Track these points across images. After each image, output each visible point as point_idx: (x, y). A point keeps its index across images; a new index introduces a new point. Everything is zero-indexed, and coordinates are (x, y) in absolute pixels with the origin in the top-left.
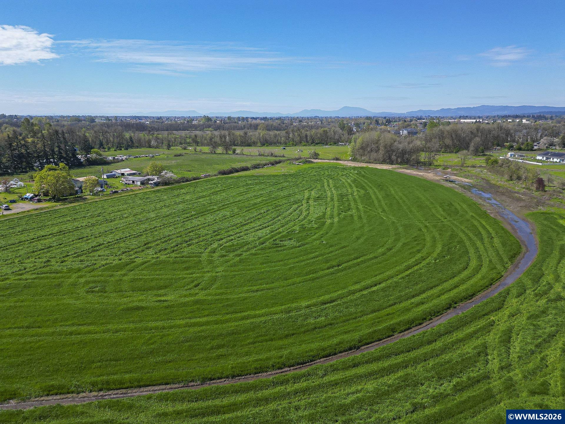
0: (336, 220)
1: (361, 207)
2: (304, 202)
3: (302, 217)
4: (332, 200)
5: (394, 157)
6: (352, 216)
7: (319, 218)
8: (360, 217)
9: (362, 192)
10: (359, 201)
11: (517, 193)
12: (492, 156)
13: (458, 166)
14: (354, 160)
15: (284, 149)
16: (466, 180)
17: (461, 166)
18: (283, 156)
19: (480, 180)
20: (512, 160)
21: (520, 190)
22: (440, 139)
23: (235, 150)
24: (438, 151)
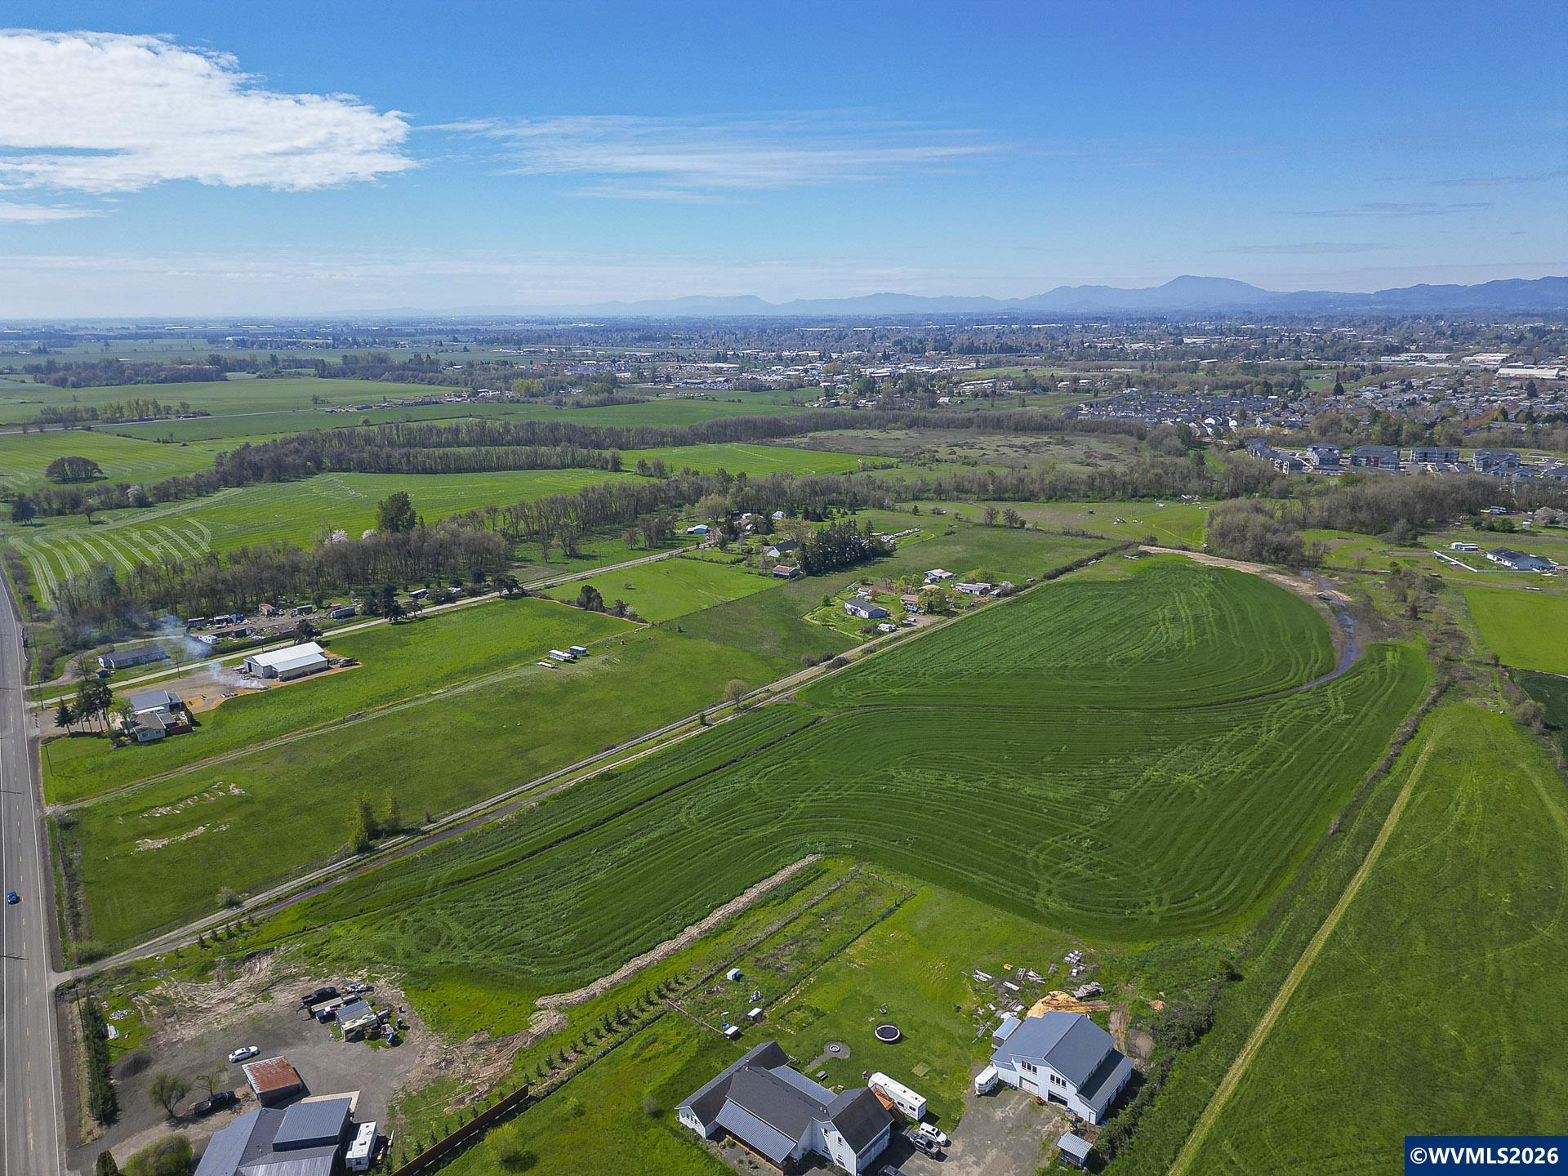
0: (1194, 643)
1: (1215, 632)
2: (1161, 623)
3: (1164, 640)
4: (1188, 622)
5: (1264, 553)
6: (1207, 640)
7: (1179, 641)
8: (1214, 642)
9: (1218, 613)
10: (1214, 624)
11: (1386, 620)
12: (1425, 547)
13: (1352, 572)
14: (1208, 551)
15: (1092, 512)
16: (1346, 598)
17: (1357, 572)
18: (1102, 538)
19: (1362, 600)
20: (1444, 559)
21: (1392, 616)
22: (1353, 509)
23: (1023, 524)
24: (1349, 530)
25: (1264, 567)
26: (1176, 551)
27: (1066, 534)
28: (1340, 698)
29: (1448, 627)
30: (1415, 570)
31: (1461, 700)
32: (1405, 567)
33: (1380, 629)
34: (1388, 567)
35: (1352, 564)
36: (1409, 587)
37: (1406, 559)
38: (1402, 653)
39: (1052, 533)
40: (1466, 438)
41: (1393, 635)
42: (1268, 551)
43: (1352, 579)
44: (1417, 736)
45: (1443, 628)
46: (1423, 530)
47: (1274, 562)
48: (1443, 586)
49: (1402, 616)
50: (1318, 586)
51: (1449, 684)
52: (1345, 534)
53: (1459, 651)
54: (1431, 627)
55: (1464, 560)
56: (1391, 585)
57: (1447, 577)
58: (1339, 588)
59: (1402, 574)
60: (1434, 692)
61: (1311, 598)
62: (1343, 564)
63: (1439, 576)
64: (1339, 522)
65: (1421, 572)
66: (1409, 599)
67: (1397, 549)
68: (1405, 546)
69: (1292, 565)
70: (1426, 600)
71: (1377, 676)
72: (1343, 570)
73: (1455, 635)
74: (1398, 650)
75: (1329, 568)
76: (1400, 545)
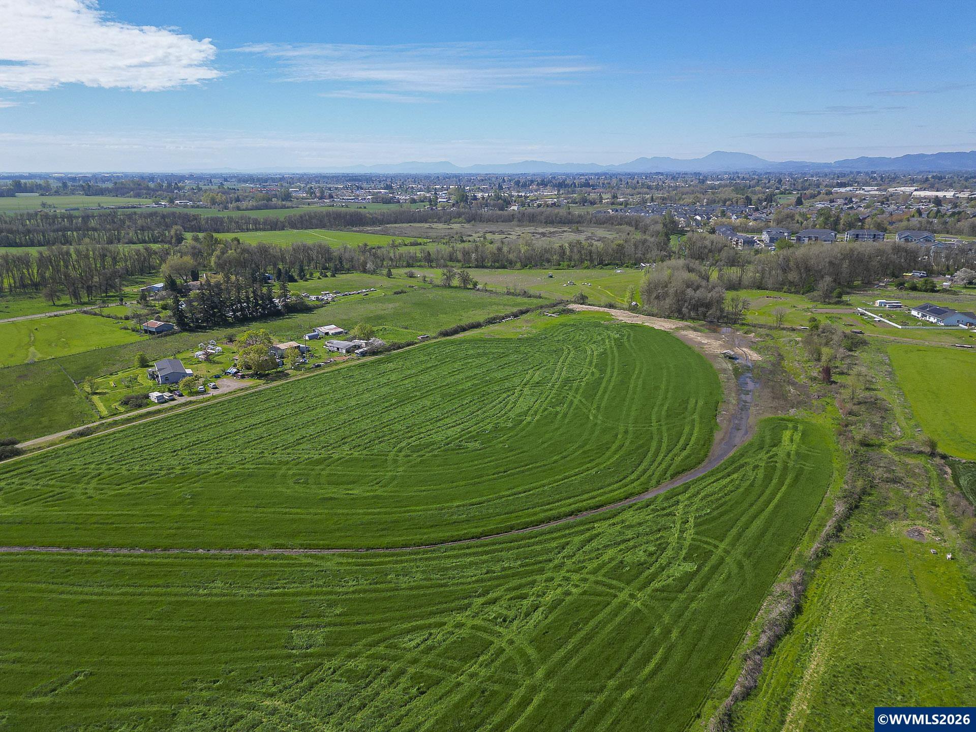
0: (537, 418)
1: (577, 400)
2: (518, 389)
3: (503, 412)
4: (552, 387)
6: (557, 413)
7: (520, 415)
8: (565, 416)
9: (596, 375)
10: (581, 390)
11: (794, 384)
12: (850, 305)
13: (770, 328)
14: (633, 309)
15: (551, 277)
16: (755, 356)
17: (775, 328)
18: (540, 297)
19: (772, 359)
20: (868, 315)
21: (802, 379)
22: (784, 271)
23: (475, 284)
24: (779, 290)
25: (681, 324)
26: (602, 309)
27: (509, 293)
28: (691, 520)
29: (867, 394)
30: (834, 325)
31: (882, 527)
32: (824, 322)
33: (784, 397)
34: (808, 323)
35: (771, 321)
36: (827, 344)
37: (828, 315)
38: (804, 434)
39: (496, 293)
40: (889, 227)
41: (798, 404)
42: (687, 307)
43: (767, 335)
44: (800, 624)
45: (862, 394)
46: (848, 290)
47: (693, 319)
48: (864, 343)
49: (814, 379)
50: (731, 344)
51: (864, 492)
52: (775, 294)
53: (879, 430)
54: (846, 394)
55: (889, 317)
56: (808, 342)
57: (869, 333)
58: (752, 345)
59: (820, 330)
60: (840, 508)
61: (716, 356)
62: (762, 320)
63: (861, 333)
64: (770, 282)
65: (841, 327)
66: (824, 358)
67: (821, 306)
68: (830, 303)
69: (711, 322)
70: (842, 359)
71: (761, 473)
72: (761, 326)
73: (874, 405)
74: (800, 427)
75: (748, 325)
76: (824, 302)
